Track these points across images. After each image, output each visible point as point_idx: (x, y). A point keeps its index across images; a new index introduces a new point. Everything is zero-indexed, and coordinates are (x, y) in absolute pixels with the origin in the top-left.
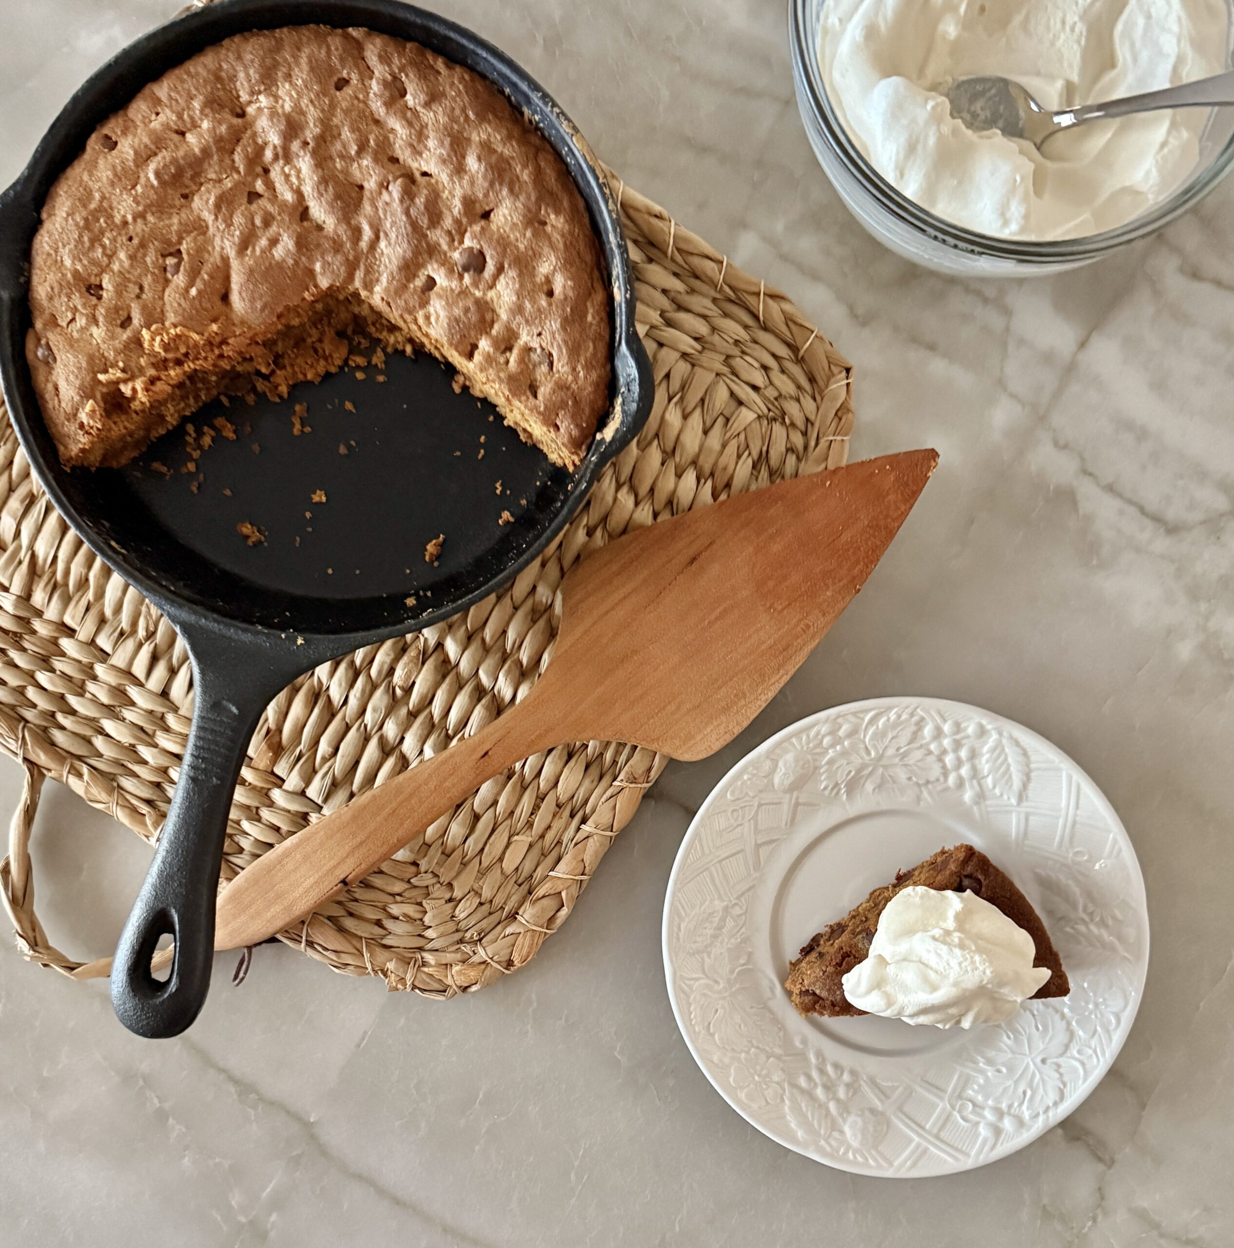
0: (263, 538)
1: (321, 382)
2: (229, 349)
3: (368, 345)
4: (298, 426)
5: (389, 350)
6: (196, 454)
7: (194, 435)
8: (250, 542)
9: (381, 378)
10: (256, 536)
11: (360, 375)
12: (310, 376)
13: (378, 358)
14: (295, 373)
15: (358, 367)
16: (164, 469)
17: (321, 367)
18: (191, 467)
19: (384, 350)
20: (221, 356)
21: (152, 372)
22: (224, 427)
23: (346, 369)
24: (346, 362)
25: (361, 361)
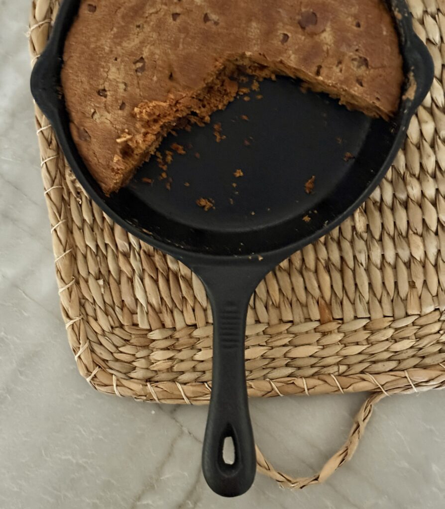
0: (212, 205)
1: (226, 109)
2: (181, 105)
3: (247, 80)
4: (218, 137)
5: (261, 80)
6: (165, 168)
7: (161, 157)
8: (206, 209)
9: (259, 97)
10: (209, 205)
11: (246, 99)
12: (220, 107)
13: (255, 86)
14: (211, 108)
15: (245, 94)
16: (149, 181)
17: (226, 100)
18: (164, 175)
19: (257, 81)
20: (177, 111)
21: (143, 130)
22: (178, 149)
23: (238, 97)
24: (237, 93)
25: (245, 90)
